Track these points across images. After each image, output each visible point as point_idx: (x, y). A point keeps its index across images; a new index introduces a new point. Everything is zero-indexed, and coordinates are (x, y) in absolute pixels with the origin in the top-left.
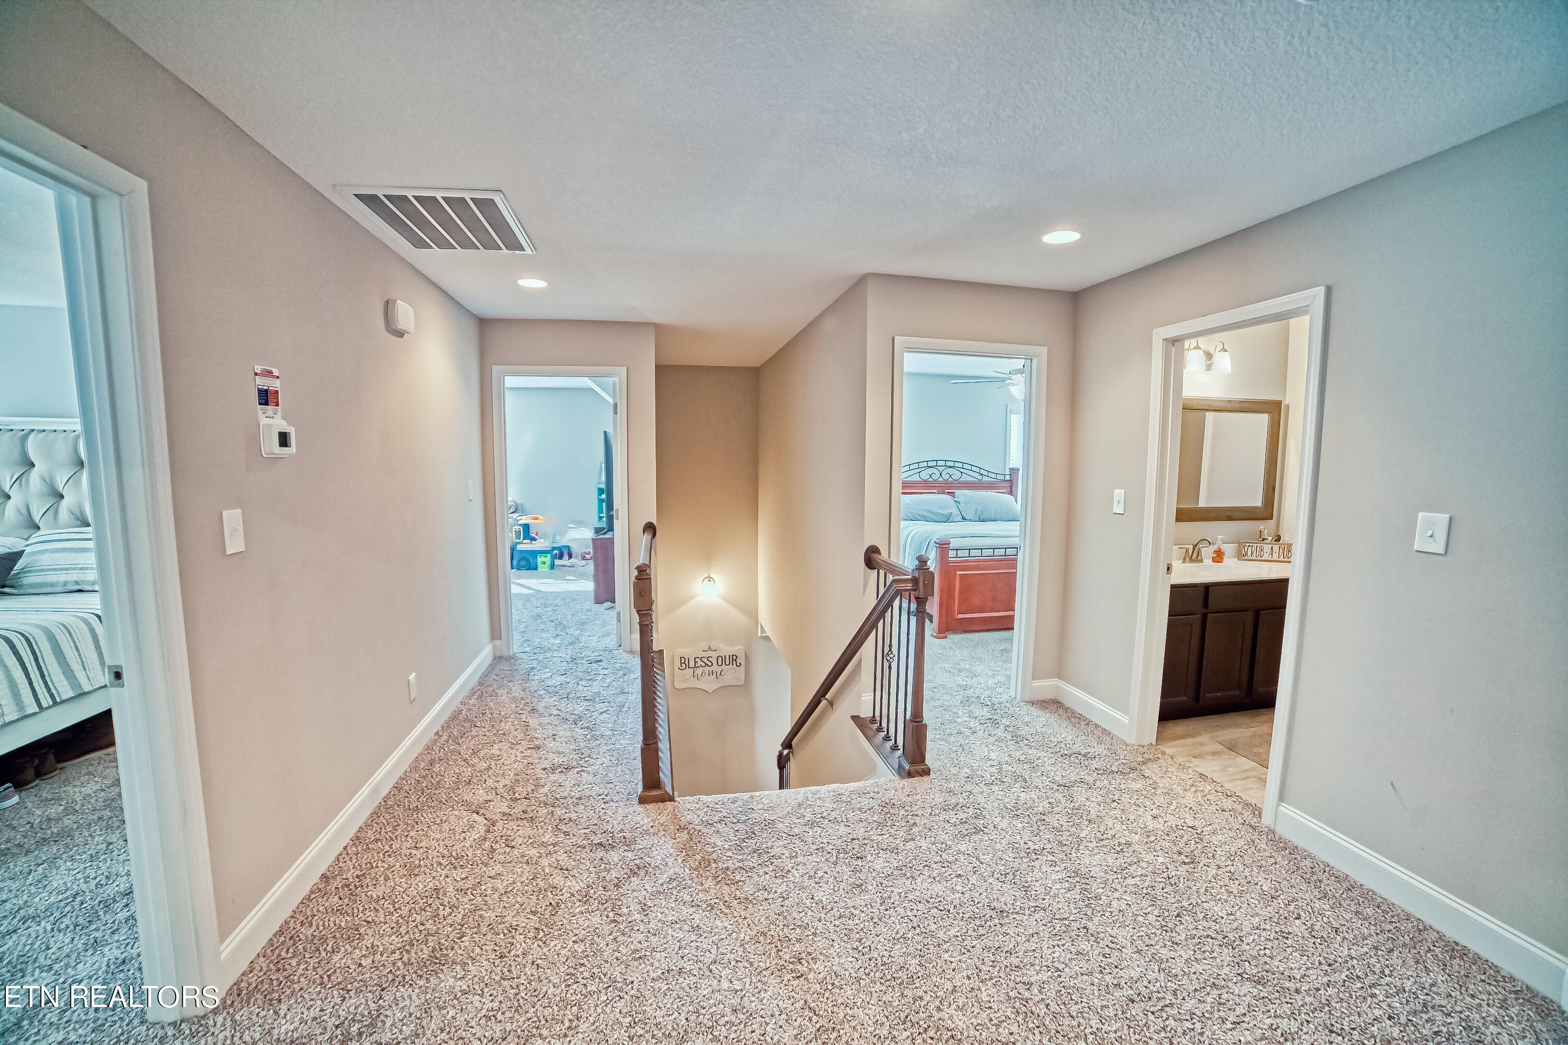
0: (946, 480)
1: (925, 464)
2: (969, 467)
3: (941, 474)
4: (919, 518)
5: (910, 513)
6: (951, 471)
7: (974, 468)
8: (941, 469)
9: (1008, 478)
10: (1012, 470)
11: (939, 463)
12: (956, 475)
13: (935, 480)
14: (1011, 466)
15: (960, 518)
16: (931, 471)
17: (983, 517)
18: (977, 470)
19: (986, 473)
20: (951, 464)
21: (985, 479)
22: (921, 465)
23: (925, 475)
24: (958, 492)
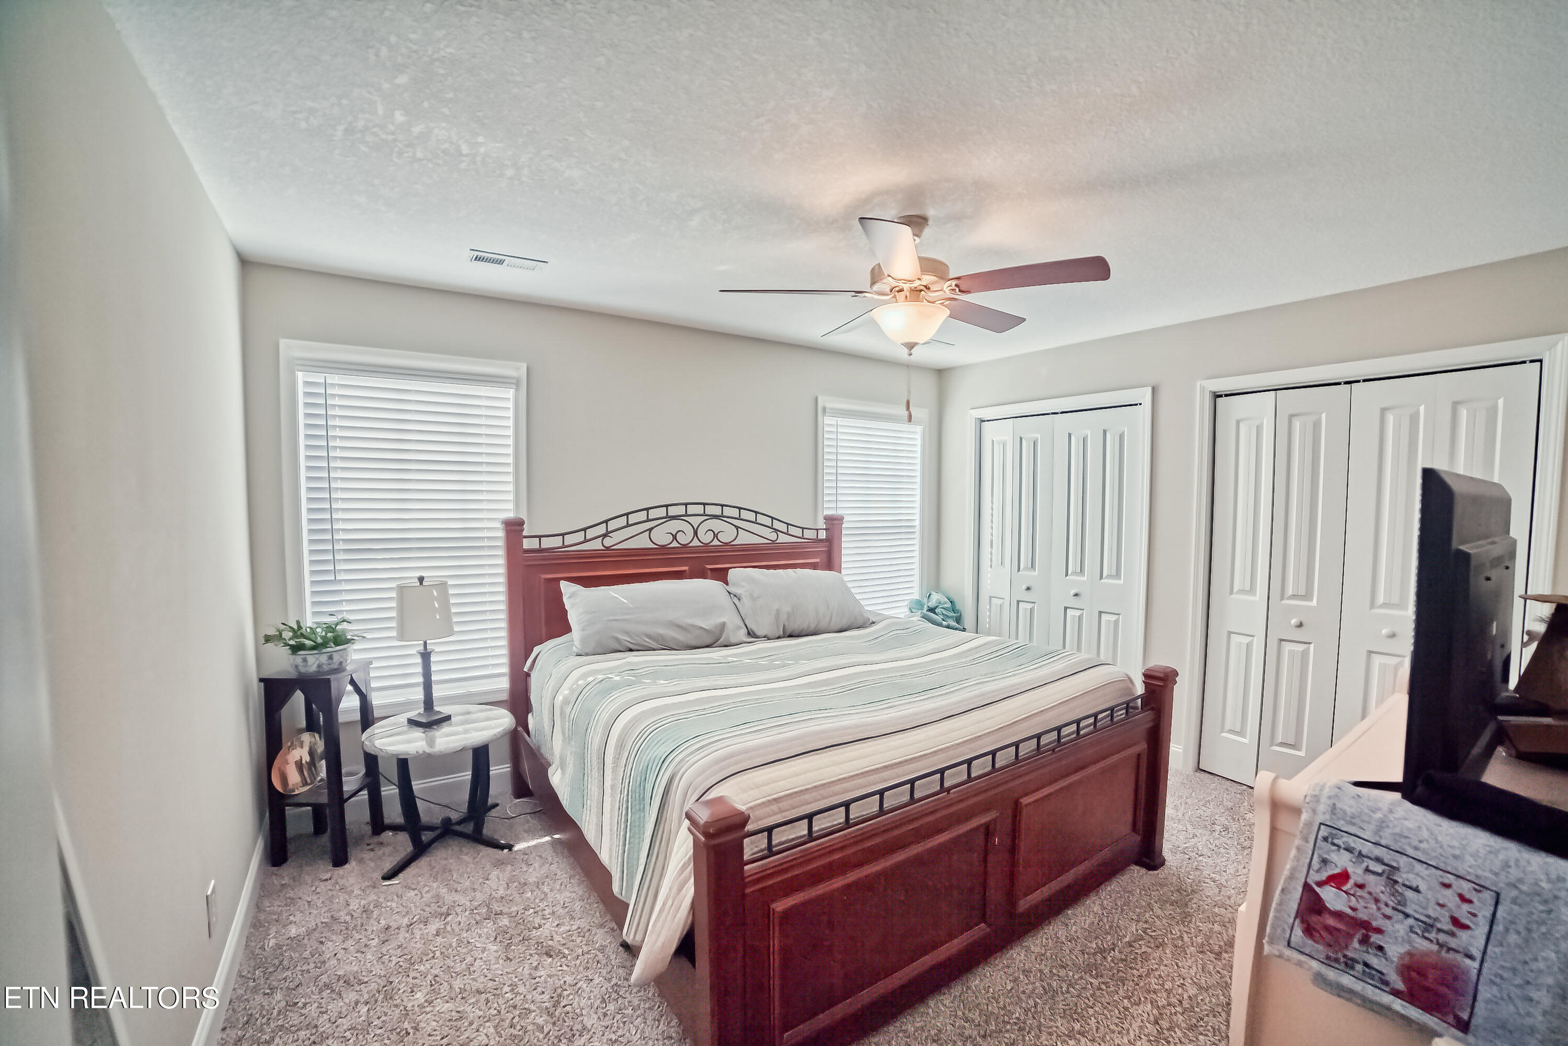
0: (706, 545)
1: (662, 512)
2: (752, 517)
3: (696, 533)
4: (654, 644)
5: (627, 633)
6: (716, 525)
7: (761, 519)
8: (695, 521)
9: (823, 535)
10: (829, 519)
11: (692, 509)
12: (727, 534)
13: (685, 546)
14: (828, 512)
15: (742, 634)
16: (674, 526)
17: (794, 626)
18: (768, 521)
19: (783, 527)
20: (717, 511)
21: (783, 539)
22: (653, 514)
23: (662, 536)
24: (735, 574)
